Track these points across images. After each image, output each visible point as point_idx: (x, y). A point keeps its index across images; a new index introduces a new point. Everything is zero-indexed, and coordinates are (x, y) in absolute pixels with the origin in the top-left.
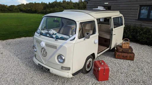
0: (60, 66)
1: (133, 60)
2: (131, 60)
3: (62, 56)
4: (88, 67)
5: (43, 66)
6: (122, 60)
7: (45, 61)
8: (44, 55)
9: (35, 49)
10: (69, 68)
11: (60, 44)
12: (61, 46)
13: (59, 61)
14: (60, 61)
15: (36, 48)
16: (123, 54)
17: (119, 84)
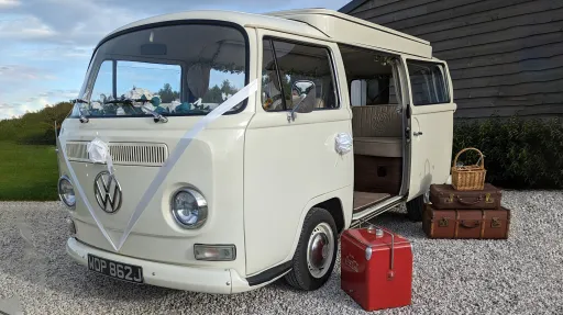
0: (189, 245)
1: (505, 238)
2: (496, 239)
3: (190, 191)
4: (319, 259)
5: (108, 261)
6: (459, 243)
7: (118, 233)
8: (109, 208)
9: (71, 197)
10: (229, 249)
11: (181, 135)
12: (184, 143)
13: (178, 217)
14: (184, 218)
15: (72, 192)
16: (461, 215)
17: (460, 314)
